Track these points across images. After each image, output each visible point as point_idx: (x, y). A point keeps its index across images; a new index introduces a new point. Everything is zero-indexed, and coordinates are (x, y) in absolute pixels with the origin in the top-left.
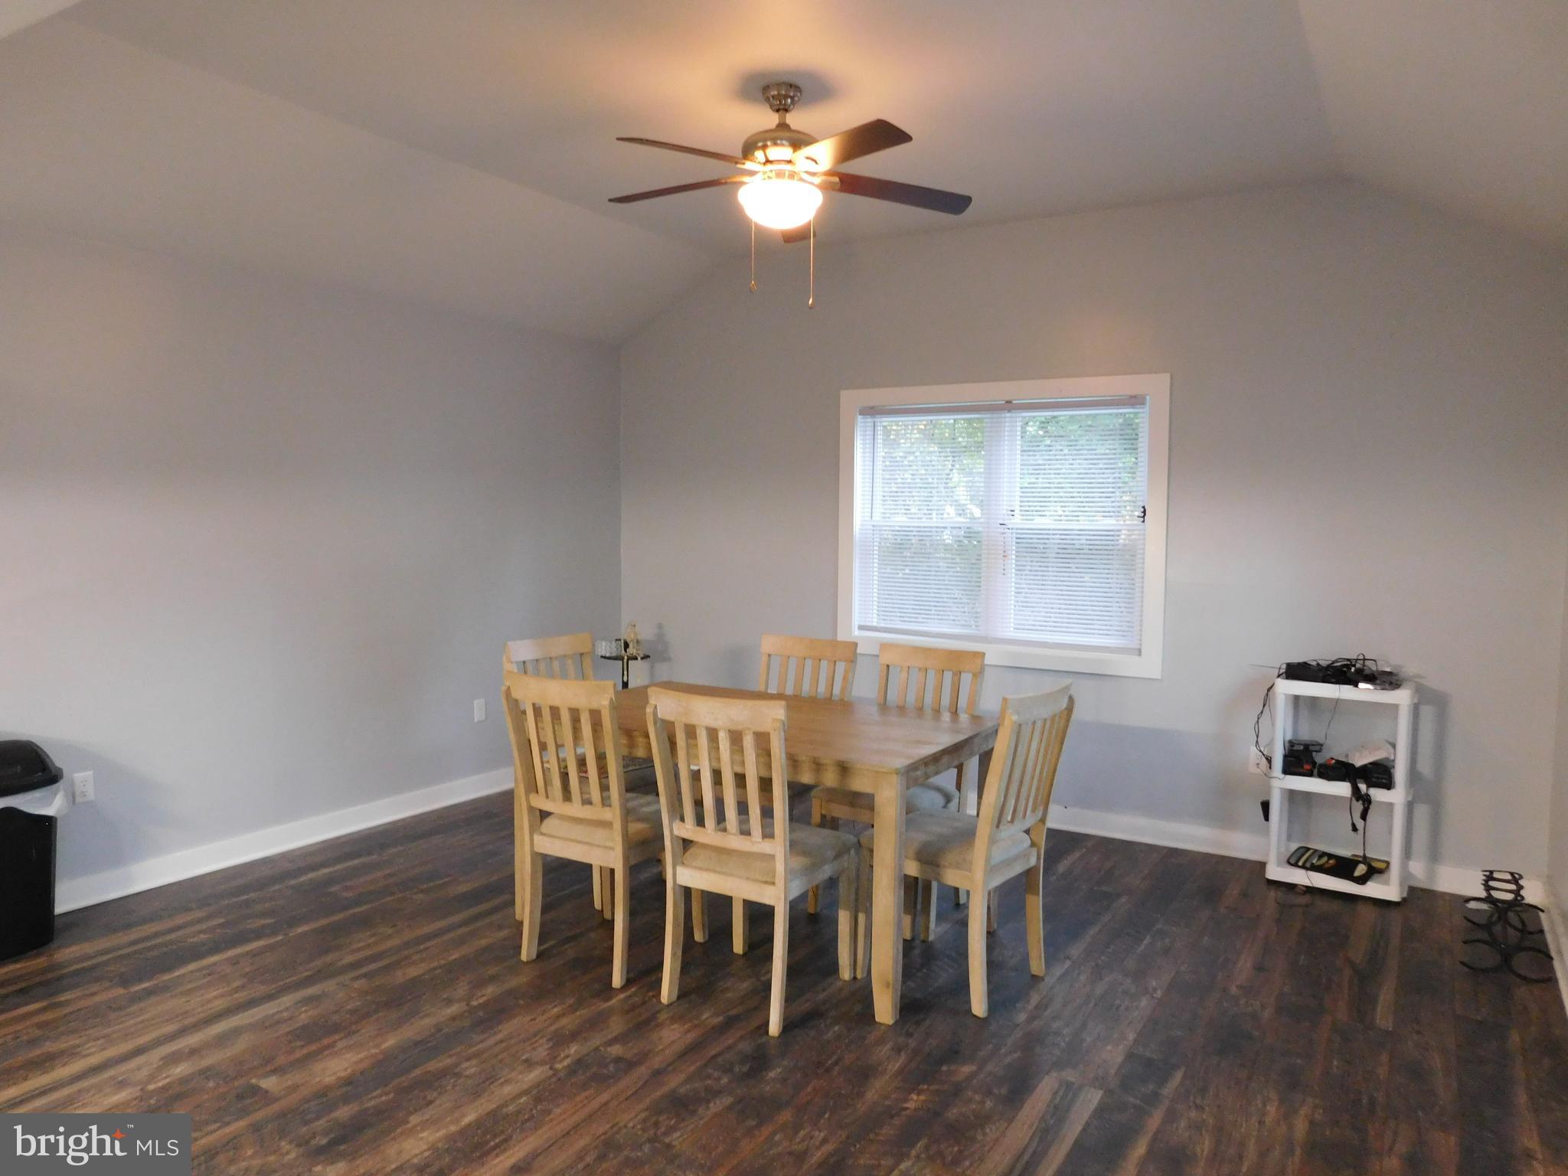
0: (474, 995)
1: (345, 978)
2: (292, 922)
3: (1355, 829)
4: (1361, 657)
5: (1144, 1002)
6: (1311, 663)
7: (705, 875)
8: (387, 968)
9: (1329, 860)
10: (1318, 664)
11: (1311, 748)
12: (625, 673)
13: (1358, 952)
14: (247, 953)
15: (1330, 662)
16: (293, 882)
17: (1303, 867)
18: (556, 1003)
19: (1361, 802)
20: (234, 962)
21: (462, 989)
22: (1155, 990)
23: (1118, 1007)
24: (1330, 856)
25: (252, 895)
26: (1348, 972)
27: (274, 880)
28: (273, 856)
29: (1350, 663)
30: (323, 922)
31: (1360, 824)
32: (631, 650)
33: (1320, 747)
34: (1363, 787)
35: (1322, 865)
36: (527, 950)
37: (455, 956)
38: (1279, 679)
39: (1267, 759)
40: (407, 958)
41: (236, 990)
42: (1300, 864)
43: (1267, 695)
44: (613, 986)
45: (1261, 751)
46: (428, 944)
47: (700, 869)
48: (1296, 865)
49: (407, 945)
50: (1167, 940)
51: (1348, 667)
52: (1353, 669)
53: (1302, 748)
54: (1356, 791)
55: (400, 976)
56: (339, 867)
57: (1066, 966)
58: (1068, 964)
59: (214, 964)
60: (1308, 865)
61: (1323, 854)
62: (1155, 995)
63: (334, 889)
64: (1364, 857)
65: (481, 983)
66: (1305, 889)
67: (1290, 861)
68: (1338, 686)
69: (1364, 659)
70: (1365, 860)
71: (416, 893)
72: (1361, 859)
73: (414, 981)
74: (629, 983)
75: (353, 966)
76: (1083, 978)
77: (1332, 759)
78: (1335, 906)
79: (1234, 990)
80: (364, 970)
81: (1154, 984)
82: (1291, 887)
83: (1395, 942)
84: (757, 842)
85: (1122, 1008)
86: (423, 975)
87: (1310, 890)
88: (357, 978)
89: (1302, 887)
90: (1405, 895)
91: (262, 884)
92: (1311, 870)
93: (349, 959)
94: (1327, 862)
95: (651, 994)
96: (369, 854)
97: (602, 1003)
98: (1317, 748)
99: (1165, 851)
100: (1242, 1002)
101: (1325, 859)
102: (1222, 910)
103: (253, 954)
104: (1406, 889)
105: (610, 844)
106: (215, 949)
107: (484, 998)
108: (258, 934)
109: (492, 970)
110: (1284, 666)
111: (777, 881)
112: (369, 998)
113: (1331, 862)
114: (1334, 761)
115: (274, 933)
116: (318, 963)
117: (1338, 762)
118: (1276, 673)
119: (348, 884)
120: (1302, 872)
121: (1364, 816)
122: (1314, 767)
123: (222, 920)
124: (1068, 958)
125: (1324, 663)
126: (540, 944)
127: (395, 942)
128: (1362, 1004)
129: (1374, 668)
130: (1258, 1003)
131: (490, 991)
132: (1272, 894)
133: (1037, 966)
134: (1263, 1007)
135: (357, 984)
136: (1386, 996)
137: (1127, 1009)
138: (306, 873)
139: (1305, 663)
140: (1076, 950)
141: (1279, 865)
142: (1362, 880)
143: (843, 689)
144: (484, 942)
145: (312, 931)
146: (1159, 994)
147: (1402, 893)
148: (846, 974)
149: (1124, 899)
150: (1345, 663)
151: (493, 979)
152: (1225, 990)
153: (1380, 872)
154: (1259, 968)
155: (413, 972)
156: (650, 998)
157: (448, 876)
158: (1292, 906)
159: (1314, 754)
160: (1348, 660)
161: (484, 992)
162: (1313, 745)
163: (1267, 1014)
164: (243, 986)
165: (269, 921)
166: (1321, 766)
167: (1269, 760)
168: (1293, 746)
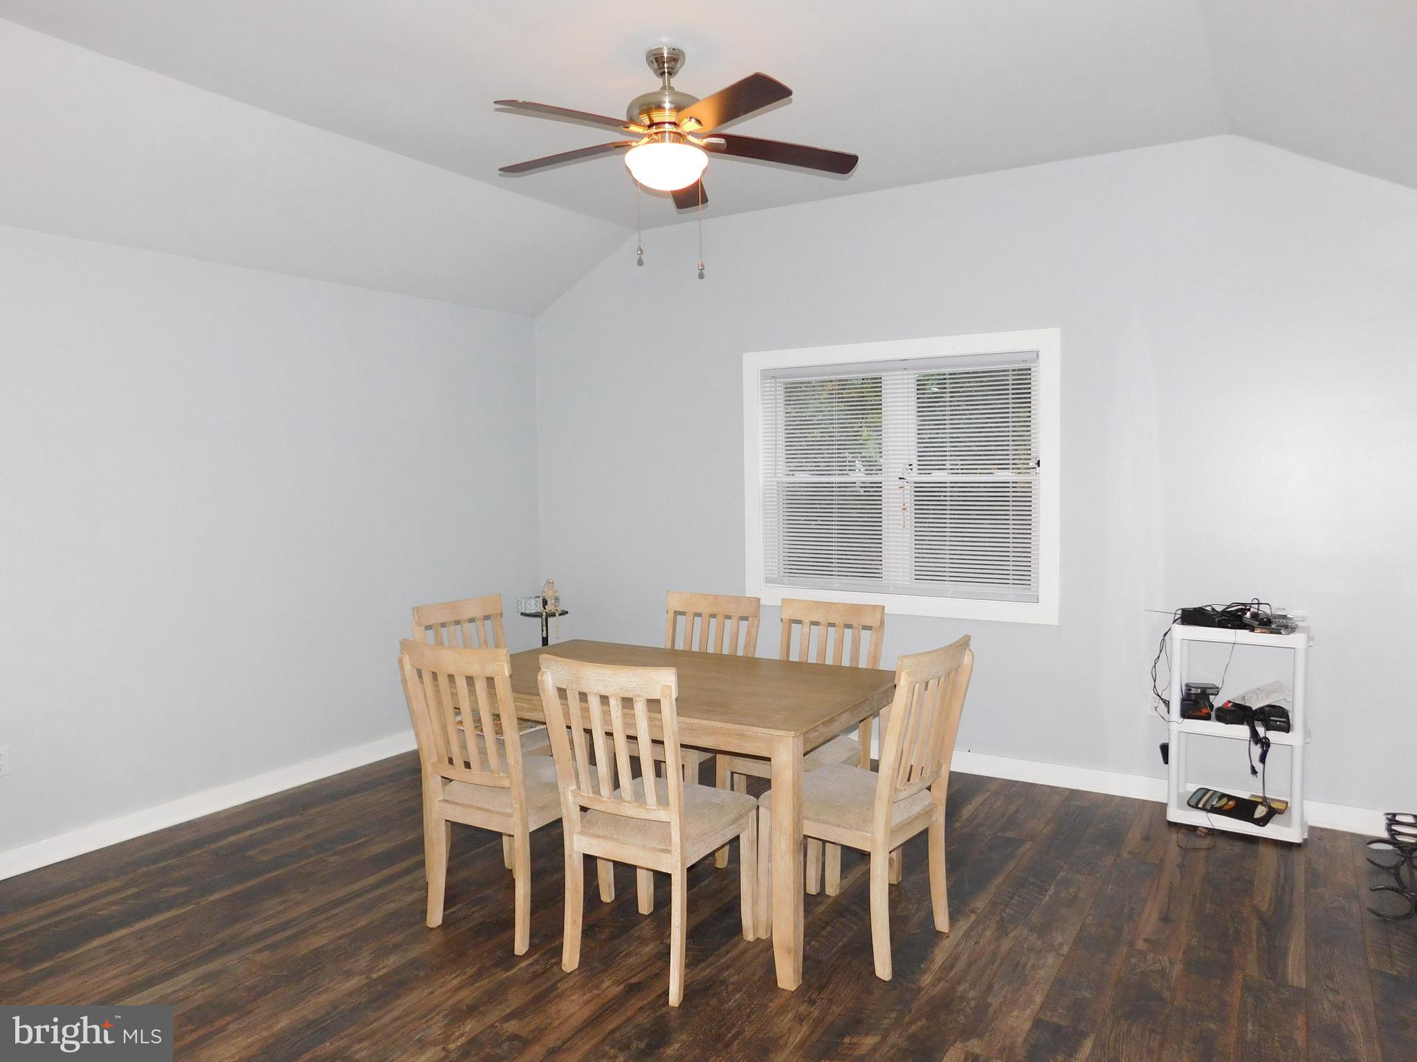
0: (376, 967)
1: (245, 951)
2: (206, 890)
3: (1254, 772)
4: (1256, 601)
5: (1051, 959)
6: (1207, 608)
7: (602, 843)
8: (295, 937)
9: (1228, 801)
10: (1213, 609)
11: (1209, 691)
12: (544, 628)
13: (1264, 899)
14: (156, 925)
15: (1225, 607)
16: (214, 846)
17: (1204, 809)
18: (458, 973)
19: (1259, 745)
20: (140, 936)
21: (364, 960)
22: (1061, 945)
23: (1025, 965)
24: (1230, 798)
25: (171, 862)
26: (1255, 922)
27: (197, 844)
28: (195, 819)
29: (1245, 608)
30: (238, 888)
31: (1259, 767)
32: (549, 608)
33: (1216, 691)
34: (1261, 730)
35: (1221, 807)
36: (435, 916)
37: (363, 923)
38: (1175, 625)
39: (1164, 702)
40: (314, 926)
41: (137, 967)
42: (1200, 806)
43: (1163, 639)
44: (516, 953)
45: (1158, 695)
46: (336, 911)
47: (598, 837)
48: (1196, 807)
49: (315, 912)
50: (1072, 890)
51: (1244, 611)
52: (1248, 615)
53: (1199, 691)
54: (1254, 734)
55: (306, 946)
56: (260, 829)
57: (972, 920)
58: (973, 917)
59: (120, 939)
60: (1208, 807)
61: (1223, 796)
62: (1061, 952)
63: (251, 853)
64: (1264, 798)
65: (383, 953)
66: (1206, 831)
67: (1190, 803)
68: (1234, 630)
69: (1259, 604)
70: (1265, 801)
71: (332, 856)
72: (1260, 800)
73: (317, 952)
74: (533, 948)
75: (258, 937)
76: (988, 933)
77: (1229, 702)
78: (1238, 847)
79: (1140, 944)
80: (268, 942)
81: (1060, 938)
82: (1193, 829)
83: (1300, 887)
84: (652, 810)
85: (1029, 966)
86: (326, 945)
87: (1212, 832)
88: (260, 951)
89: (1203, 830)
90: (1306, 836)
91: (180, 851)
92: (1212, 812)
93: (257, 929)
94: (1227, 804)
95: (552, 961)
96: (292, 814)
97: (503, 972)
98: (1214, 691)
99: (1067, 793)
100: (1150, 956)
101: (1224, 801)
102: (1125, 855)
103: (161, 927)
104: (1306, 830)
105: (509, 810)
106: (122, 924)
107: (385, 970)
108: (169, 904)
109: (397, 939)
110: (1180, 612)
111: (673, 849)
112: (270, 972)
113: (1231, 803)
114: (1231, 704)
115: (184, 903)
116: (223, 935)
117: (1235, 705)
118: (1172, 618)
119: (266, 847)
120: (1203, 814)
121: (1263, 759)
122: (1212, 710)
123: (135, 890)
124: (973, 911)
125: (1219, 609)
126: (445, 909)
127: (304, 909)
128: (1273, 958)
129: (1268, 612)
130: (1166, 958)
131: (392, 961)
132: (1174, 837)
133: (942, 921)
134: (1172, 964)
135: (260, 958)
136: (1296, 947)
137: (1033, 967)
138: (226, 837)
139: (1201, 608)
140: (981, 904)
141: (1179, 807)
142: (1262, 822)
143: (746, 646)
144: (392, 907)
145: (223, 899)
146: (1065, 950)
147: (1303, 834)
148: (749, 936)
149: (1028, 845)
150: (1240, 607)
151: (396, 948)
152: (1132, 944)
153: (1281, 812)
154: (1165, 919)
155: (318, 941)
156: (553, 965)
157: (366, 836)
158: (1195, 849)
159: (1211, 698)
160: (1243, 604)
161: (385, 963)
162: (1210, 688)
163: (1176, 970)
164: (144, 963)
165: (184, 889)
166: (1219, 709)
167: (1167, 703)
168: (1190, 690)
